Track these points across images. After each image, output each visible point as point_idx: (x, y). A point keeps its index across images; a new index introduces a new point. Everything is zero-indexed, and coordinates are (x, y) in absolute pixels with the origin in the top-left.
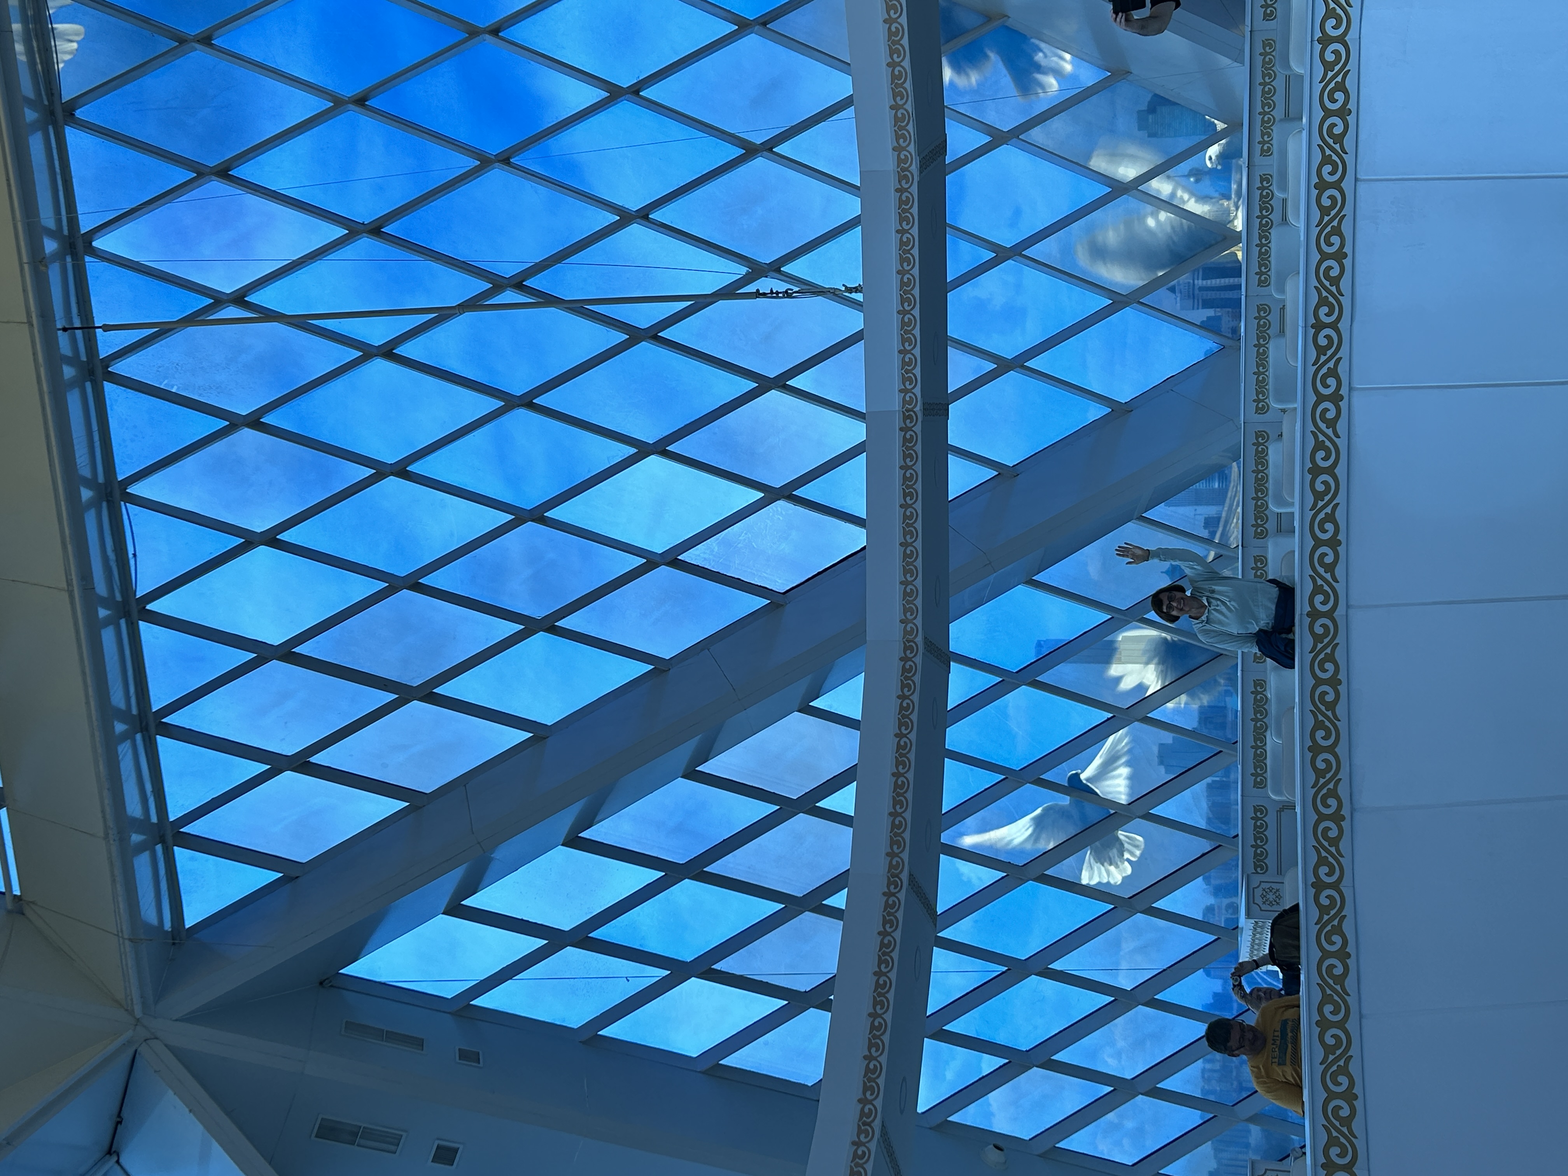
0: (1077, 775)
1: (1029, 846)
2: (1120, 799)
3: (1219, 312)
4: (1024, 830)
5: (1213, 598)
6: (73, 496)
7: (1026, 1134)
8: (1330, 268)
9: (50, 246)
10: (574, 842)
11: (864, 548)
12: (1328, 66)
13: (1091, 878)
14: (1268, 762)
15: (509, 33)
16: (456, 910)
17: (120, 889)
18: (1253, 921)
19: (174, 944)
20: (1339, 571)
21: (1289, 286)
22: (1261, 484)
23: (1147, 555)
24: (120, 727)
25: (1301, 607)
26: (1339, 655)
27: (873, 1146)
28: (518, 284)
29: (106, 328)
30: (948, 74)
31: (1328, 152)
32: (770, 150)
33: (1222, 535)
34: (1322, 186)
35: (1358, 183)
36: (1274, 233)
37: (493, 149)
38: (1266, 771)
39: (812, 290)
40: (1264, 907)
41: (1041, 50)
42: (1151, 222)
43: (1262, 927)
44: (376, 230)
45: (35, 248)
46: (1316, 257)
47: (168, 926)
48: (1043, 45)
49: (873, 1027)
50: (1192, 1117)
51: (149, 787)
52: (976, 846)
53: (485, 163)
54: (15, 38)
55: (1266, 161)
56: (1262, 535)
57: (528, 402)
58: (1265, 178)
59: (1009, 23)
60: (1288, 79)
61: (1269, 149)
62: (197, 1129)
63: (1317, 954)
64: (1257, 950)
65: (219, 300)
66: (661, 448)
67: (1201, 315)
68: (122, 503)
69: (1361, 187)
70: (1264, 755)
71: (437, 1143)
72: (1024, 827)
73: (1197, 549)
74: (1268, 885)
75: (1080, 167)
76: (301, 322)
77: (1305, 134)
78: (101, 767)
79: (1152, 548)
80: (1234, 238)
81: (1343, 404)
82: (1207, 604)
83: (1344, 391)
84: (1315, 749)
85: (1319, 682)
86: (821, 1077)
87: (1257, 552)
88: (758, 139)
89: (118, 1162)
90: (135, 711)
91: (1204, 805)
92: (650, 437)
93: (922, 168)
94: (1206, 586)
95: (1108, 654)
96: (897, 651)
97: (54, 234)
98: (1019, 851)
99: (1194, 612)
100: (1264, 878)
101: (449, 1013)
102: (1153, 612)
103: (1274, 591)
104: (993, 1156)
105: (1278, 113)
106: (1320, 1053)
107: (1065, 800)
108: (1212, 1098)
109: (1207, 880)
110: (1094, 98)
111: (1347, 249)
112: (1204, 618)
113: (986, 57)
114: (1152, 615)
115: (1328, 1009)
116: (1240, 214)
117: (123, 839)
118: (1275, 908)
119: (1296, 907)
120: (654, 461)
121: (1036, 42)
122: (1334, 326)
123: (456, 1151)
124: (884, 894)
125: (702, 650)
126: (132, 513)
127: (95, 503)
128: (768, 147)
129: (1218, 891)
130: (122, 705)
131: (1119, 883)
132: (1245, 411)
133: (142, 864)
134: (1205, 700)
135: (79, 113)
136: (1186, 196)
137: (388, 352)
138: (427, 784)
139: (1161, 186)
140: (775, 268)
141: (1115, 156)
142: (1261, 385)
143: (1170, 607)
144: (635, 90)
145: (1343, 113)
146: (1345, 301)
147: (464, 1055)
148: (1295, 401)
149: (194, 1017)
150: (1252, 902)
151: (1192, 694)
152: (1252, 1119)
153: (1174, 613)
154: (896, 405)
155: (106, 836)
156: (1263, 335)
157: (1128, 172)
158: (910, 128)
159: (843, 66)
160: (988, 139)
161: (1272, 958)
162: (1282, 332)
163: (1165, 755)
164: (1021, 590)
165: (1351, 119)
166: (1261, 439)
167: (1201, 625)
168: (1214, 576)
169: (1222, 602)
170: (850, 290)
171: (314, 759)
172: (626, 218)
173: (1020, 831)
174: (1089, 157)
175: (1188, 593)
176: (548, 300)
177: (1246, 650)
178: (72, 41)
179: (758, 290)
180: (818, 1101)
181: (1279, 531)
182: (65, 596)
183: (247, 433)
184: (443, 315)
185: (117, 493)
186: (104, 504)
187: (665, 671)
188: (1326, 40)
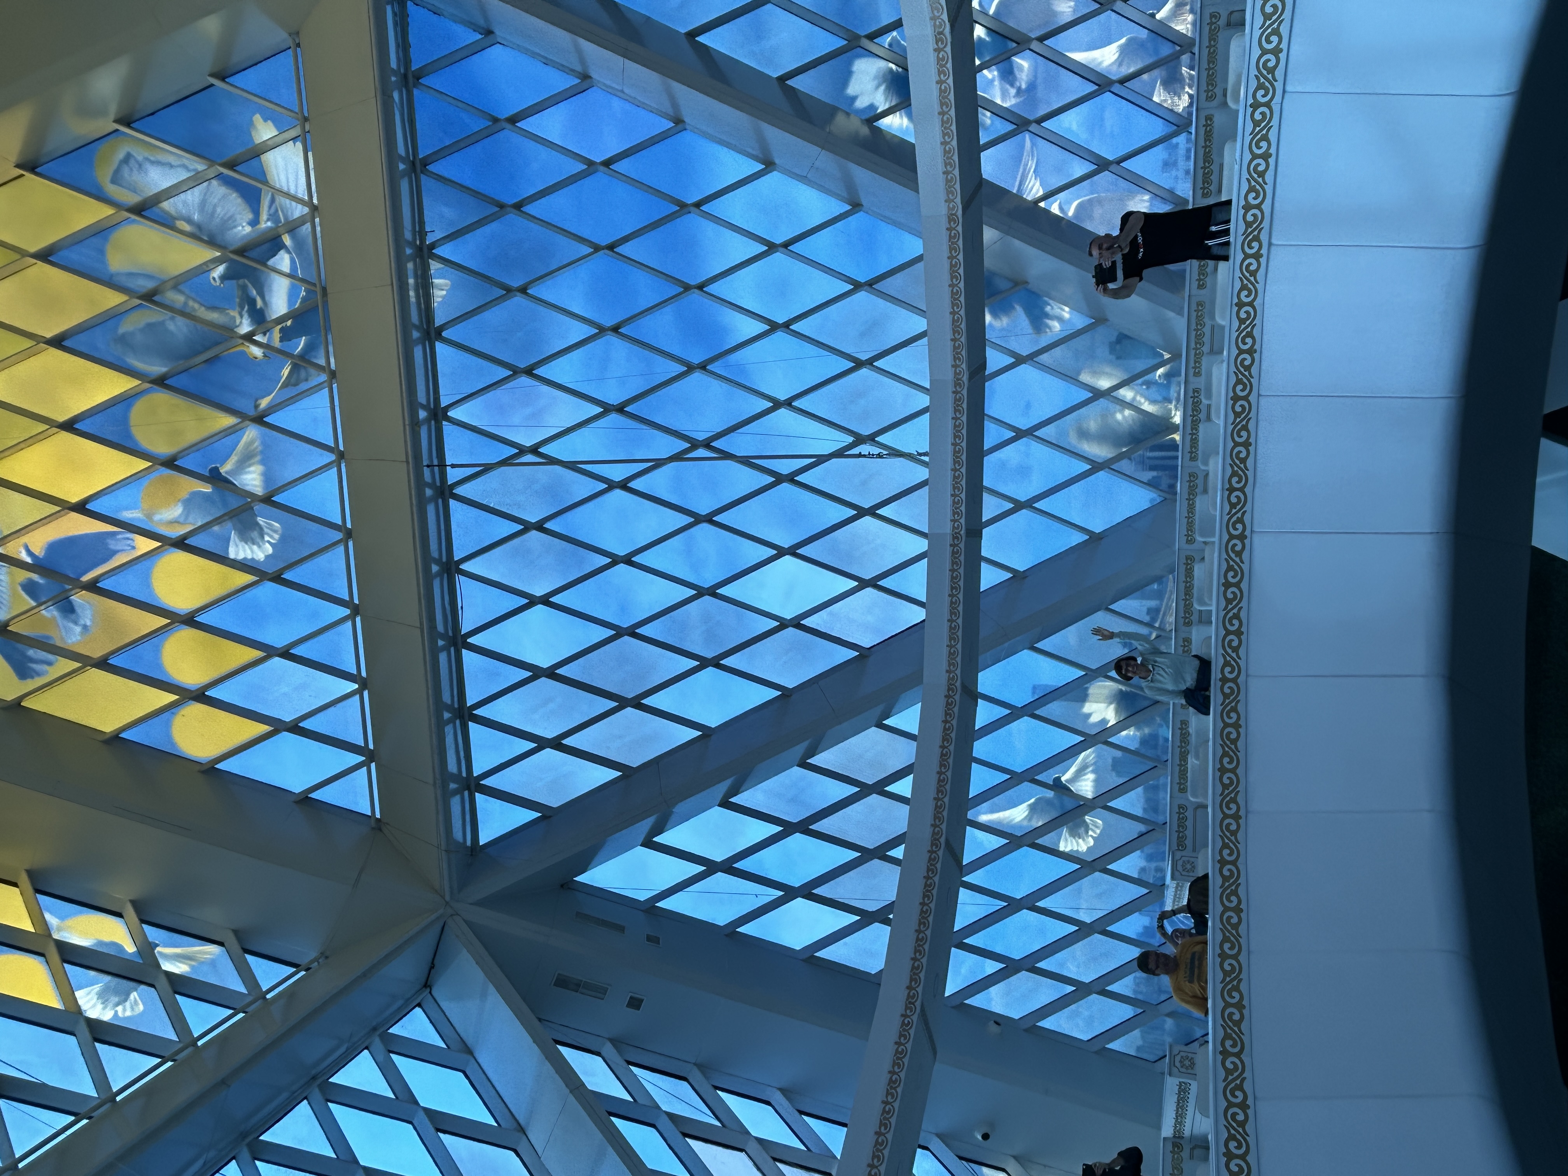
0: (1059, 778)
1: (1025, 823)
2: (1088, 795)
3: (1160, 473)
4: (1022, 812)
5: (1156, 666)
6: (427, 570)
7: (1016, 1016)
8: (1240, 452)
9: (422, 414)
10: (726, 804)
11: (924, 621)
12: (1242, 321)
13: (1065, 847)
14: (1189, 775)
15: (712, 288)
16: (649, 844)
17: (441, 818)
18: (1175, 882)
19: (472, 855)
20: (1242, 652)
21: (1211, 462)
22: (1188, 590)
23: (1111, 636)
24: (447, 715)
25: (1215, 674)
26: (1240, 708)
27: (915, 1018)
28: (707, 444)
29: (453, 466)
30: (988, 318)
31: (1240, 376)
32: (871, 364)
33: (1161, 622)
34: (1236, 398)
35: (1260, 398)
36: (1202, 427)
37: (696, 360)
38: (1187, 782)
39: (896, 453)
40: (1184, 873)
41: (1049, 304)
42: (1119, 416)
43: (1182, 887)
44: (620, 409)
45: (413, 414)
46: (1231, 444)
47: (469, 843)
48: (1051, 302)
49: (918, 940)
50: (1126, 1012)
51: (462, 754)
52: (990, 821)
53: (691, 368)
54: (410, 287)
55: (1197, 379)
56: (1189, 624)
57: (709, 519)
58: (1196, 391)
59: (1030, 287)
60: (1213, 327)
61: (1199, 372)
62: (480, 975)
63: (1220, 909)
64: (1178, 902)
65: (522, 450)
66: (792, 551)
67: (1148, 475)
68: (456, 575)
69: (1263, 401)
70: (1186, 770)
71: (631, 994)
72: (1022, 810)
73: (1144, 631)
74: (1186, 859)
75: (1072, 379)
76: (572, 466)
77: (1225, 365)
78: (434, 740)
79: (1116, 631)
80: (1175, 428)
81: (1247, 541)
82: (1152, 669)
83: (1247, 533)
84: (1222, 770)
85: (1226, 725)
86: (882, 967)
87: (1184, 635)
88: (864, 357)
89: (430, 993)
90: (456, 706)
91: (1142, 800)
92: (786, 543)
93: (971, 378)
94: (1151, 657)
95: (1083, 698)
96: (943, 691)
97: (425, 407)
98: (1019, 826)
99: (1143, 675)
100: (1184, 853)
101: (642, 911)
102: (1114, 671)
103: (1197, 662)
104: (993, 1028)
105: (1206, 349)
106: (1220, 976)
107: (1050, 794)
108: (1140, 997)
109: (1142, 852)
110: (1083, 336)
111: (1252, 440)
112: (1149, 678)
113: (1014, 308)
114: (1113, 674)
115: (1227, 946)
116: (1178, 413)
117: (445, 786)
118: (1191, 874)
119: (1206, 876)
120: (787, 560)
121: (1046, 299)
122: (1242, 490)
123: (642, 1001)
124: (929, 851)
125: (814, 683)
126: (462, 582)
127: (439, 574)
128: (870, 362)
129: (1150, 858)
130: (449, 702)
131: (1084, 851)
132: (1179, 541)
133: (455, 803)
134: (1147, 731)
135: (444, 334)
136: (1143, 400)
137: (624, 485)
138: (635, 762)
139: (1126, 394)
140: (871, 439)
141: (1095, 373)
142: (1190, 526)
143: (1127, 670)
144: (787, 325)
145: (1251, 352)
146: (1250, 474)
147: (649, 938)
148: (1213, 535)
149: (480, 903)
150: (1175, 869)
151: (1138, 728)
152: (1169, 1015)
153: (1130, 675)
154: (948, 529)
155: (435, 784)
156: (1192, 492)
157: (1104, 384)
158: (963, 353)
159: (921, 312)
160: (1013, 360)
161: (1189, 909)
162: (1205, 491)
163: (1116, 765)
164: (1026, 654)
165: (1256, 356)
166: (1190, 561)
167: (1147, 683)
168: (1157, 652)
169: (1162, 668)
170: (920, 454)
171: (565, 742)
172: (777, 404)
173: (1020, 812)
174: (1079, 374)
175: (1139, 660)
176: (726, 456)
177: (1176, 701)
178: (443, 290)
179: (860, 453)
180: (880, 984)
181: (1200, 622)
182: (418, 632)
183: (534, 533)
184: (658, 463)
185: (453, 568)
186: (446, 575)
187: (788, 696)
188: (1240, 305)
